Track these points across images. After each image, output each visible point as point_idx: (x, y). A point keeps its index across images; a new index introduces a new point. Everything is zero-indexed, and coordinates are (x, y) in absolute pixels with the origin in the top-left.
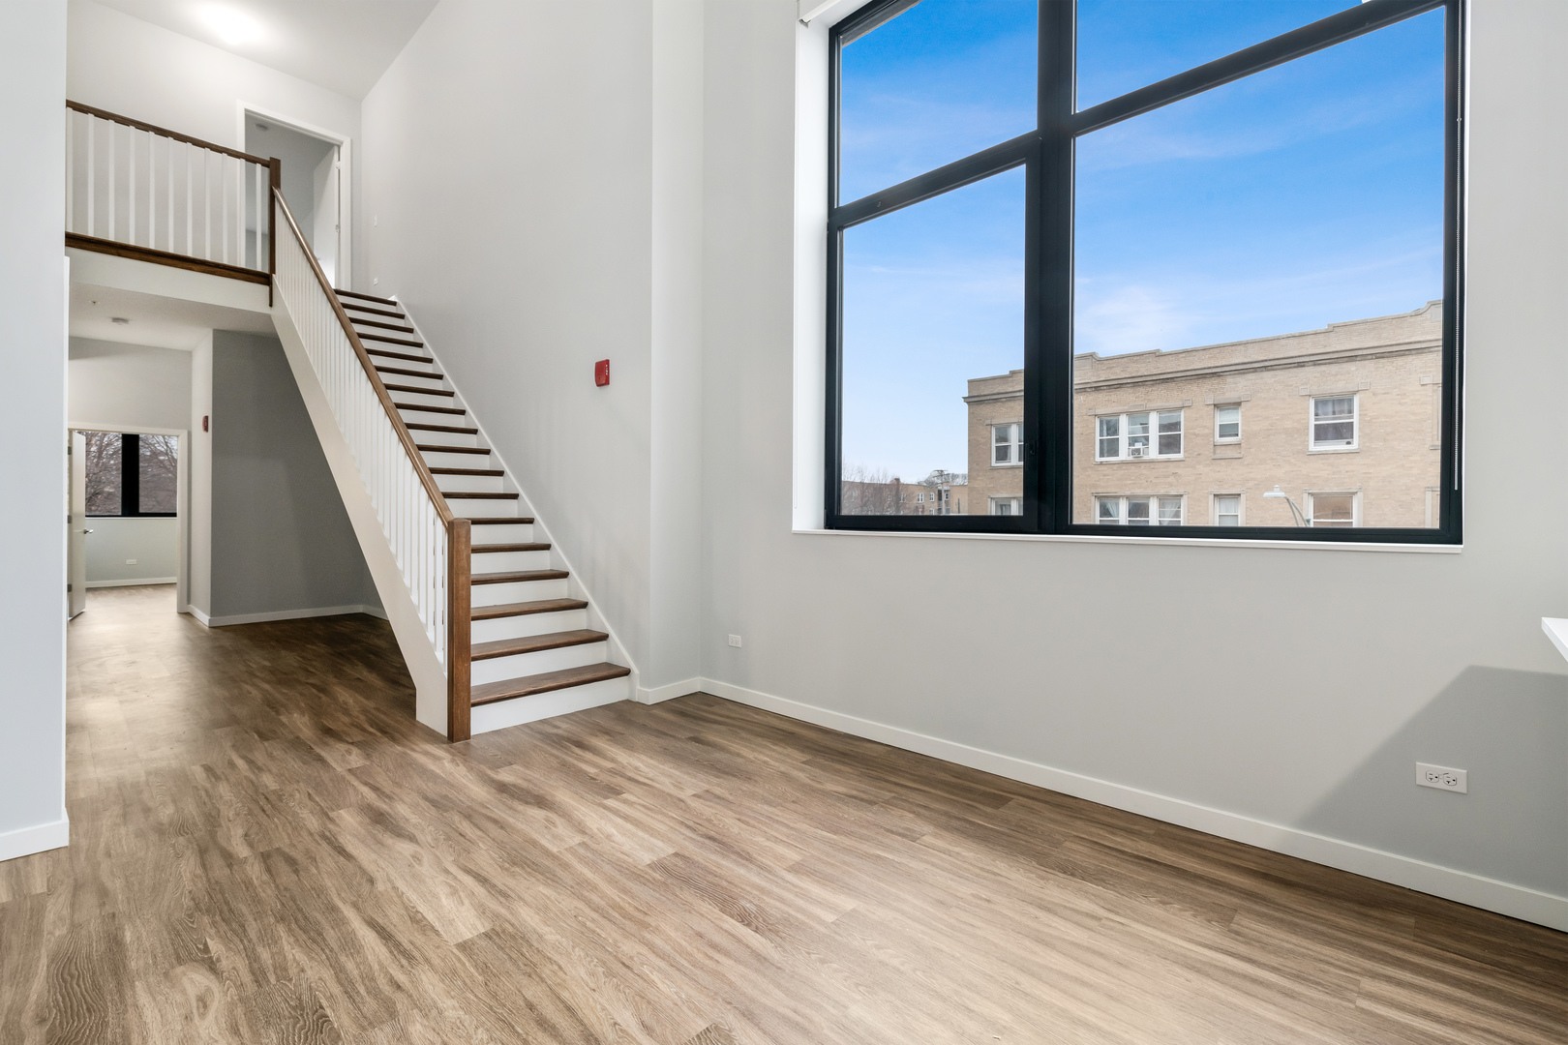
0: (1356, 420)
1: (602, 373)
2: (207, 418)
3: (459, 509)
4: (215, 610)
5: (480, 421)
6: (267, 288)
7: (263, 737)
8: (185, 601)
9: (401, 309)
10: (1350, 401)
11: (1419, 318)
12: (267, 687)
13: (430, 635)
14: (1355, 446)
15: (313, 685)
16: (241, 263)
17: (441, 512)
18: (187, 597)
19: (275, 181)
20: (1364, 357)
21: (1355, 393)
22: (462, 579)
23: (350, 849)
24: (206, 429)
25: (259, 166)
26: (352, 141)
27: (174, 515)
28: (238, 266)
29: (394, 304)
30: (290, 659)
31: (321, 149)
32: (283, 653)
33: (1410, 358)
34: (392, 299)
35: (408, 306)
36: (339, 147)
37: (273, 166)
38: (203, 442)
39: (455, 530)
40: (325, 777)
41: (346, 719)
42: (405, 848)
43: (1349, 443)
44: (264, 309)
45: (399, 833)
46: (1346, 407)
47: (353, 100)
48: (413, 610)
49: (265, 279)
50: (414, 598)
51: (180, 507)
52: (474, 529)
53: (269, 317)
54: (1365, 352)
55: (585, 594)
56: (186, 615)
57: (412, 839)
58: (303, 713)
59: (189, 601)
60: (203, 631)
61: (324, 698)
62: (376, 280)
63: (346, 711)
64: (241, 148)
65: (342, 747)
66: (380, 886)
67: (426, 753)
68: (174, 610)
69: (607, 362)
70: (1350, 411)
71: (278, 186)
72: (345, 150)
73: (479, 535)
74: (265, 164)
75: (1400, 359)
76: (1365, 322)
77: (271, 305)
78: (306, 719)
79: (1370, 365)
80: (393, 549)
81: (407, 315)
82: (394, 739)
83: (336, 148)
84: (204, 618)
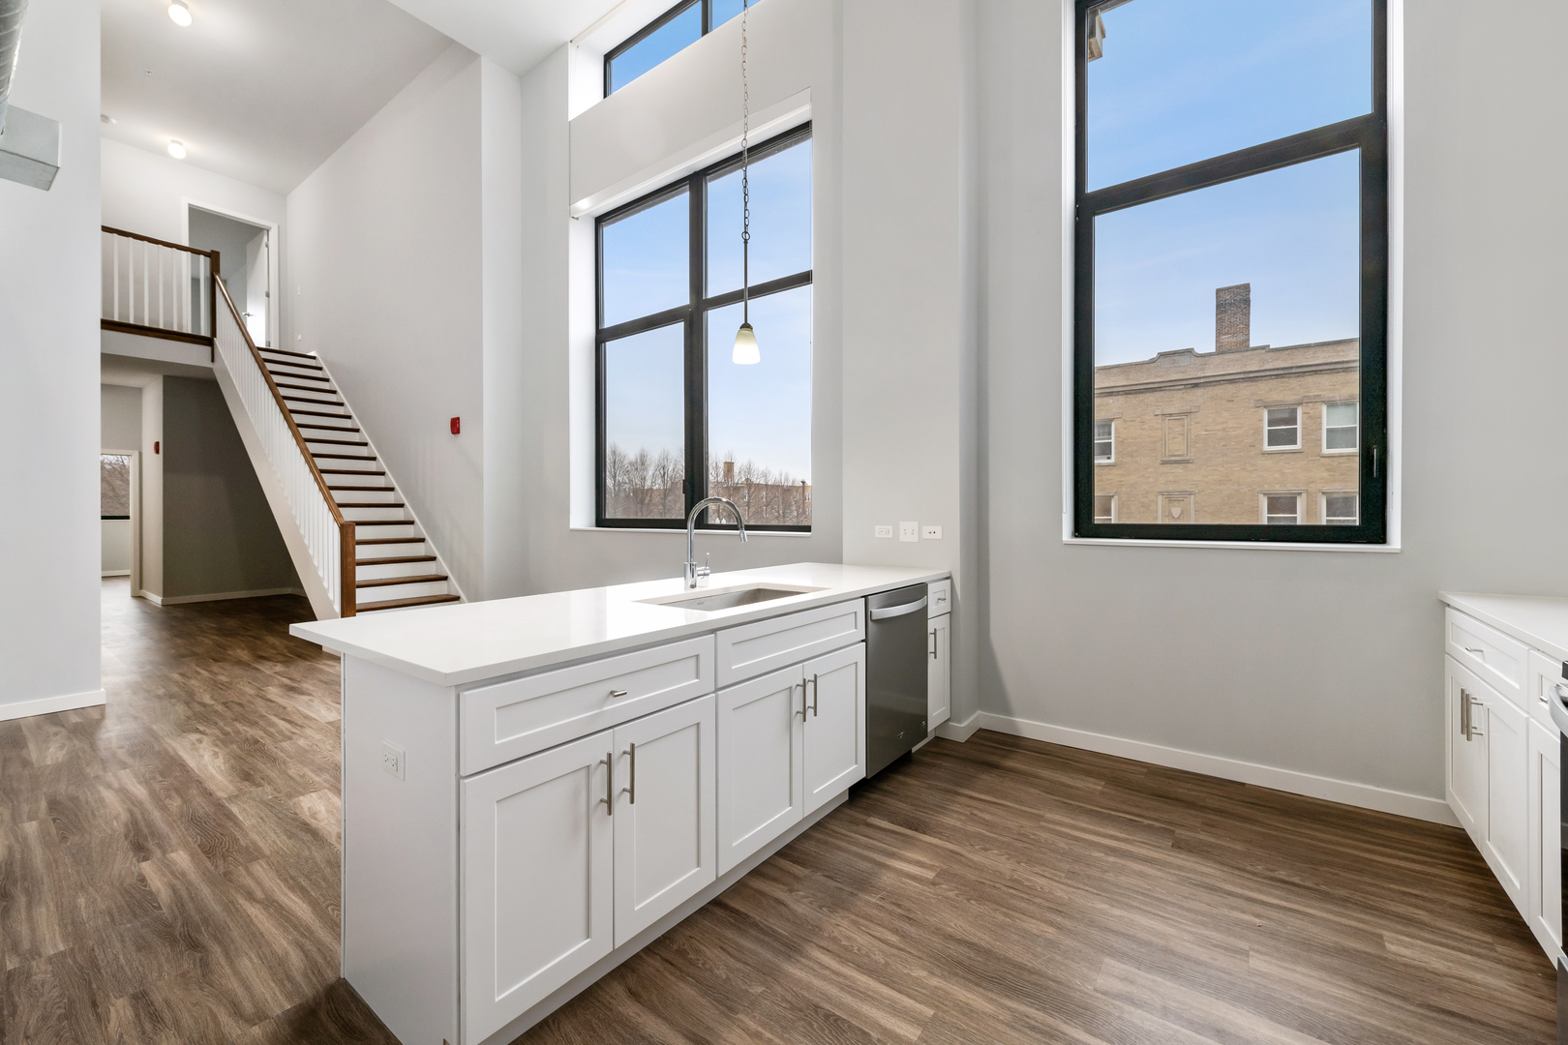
0: (1113, 441)
1: (455, 426)
2: (157, 444)
3: (349, 515)
4: (167, 592)
5: (378, 451)
6: (209, 349)
7: (216, 660)
8: (138, 588)
9: (321, 363)
10: (1110, 426)
11: (1153, 365)
12: (216, 638)
13: (331, 596)
14: (1112, 461)
15: (250, 636)
16: (188, 329)
17: (337, 517)
18: (140, 583)
19: (215, 268)
20: (1118, 393)
21: (1112, 420)
22: (350, 560)
23: (273, 699)
24: (157, 452)
25: (202, 257)
26: (279, 227)
27: (128, 518)
28: (185, 331)
29: (314, 358)
30: (231, 623)
31: (251, 233)
32: (226, 619)
33: (1148, 395)
34: (312, 354)
35: (325, 362)
36: (268, 231)
37: (214, 257)
38: (154, 464)
39: (346, 530)
40: (260, 676)
41: (274, 652)
42: (305, 698)
43: (1109, 458)
44: (208, 364)
45: (302, 693)
46: (1107, 430)
47: (280, 196)
48: (320, 580)
49: (209, 342)
50: (320, 573)
51: (132, 511)
52: (357, 528)
53: (211, 370)
54: (1118, 389)
55: (446, 571)
56: (138, 597)
57: (309, 695)
58: (243, 649)
59: (141, 587)
60: (156, 608)
61: (258, 642)
62: (300, 337)
63: (274, 648)
64: (186, 244)
65: (271, 663)
66: (289, 709)
67: (326, 664)
68: (130, 594)
69: (458, 419)
70: (1110, 434)
71: (218, 272)
72: (273, 234)
73: (361, 533)
74: (206, 254)
75: (1141, 395)
76: (1118, 366)
77: (213, 361)
78: (246, 652)
79: (1121, 398)
80: (306, 542)
81: (325, 367)
82: (306, 659)
83: (266, 232)
84: (157, 599)
